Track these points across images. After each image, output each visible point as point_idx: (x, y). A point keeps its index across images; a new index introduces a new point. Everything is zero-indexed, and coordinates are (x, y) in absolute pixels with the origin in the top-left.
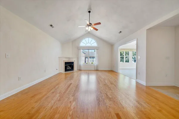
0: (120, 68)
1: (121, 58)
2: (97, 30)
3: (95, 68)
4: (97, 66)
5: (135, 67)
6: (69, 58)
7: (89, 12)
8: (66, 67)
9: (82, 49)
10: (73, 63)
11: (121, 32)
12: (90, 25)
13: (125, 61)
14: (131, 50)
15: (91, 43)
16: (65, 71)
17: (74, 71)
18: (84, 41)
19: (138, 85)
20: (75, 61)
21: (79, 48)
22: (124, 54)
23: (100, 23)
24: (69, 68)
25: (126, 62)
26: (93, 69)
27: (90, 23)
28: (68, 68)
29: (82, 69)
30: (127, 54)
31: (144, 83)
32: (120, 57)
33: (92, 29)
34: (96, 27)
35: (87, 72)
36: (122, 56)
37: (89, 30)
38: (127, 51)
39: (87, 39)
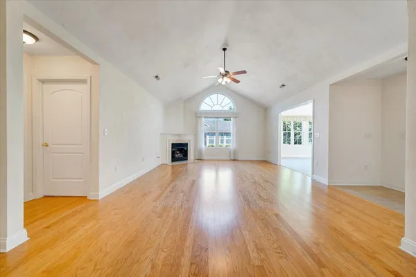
0: (282, 156)
1: (284, 135)
2: (237, 82)
3: (230, 156)
4: (235, 152)
5: (310, 155)
6: (179, 135)
7: (224, 49)
8: (173, 153)
9: (205, 117)
10: (186, 145)
11: (283, 85)
12: (226, 75)
13: (292, 141)
14: (305, 118)
15: (223, 105)
16: (172, 161)
17: (188, 161)
18: (207, 100)
19: (315, 186)
20: (190, 141)
21: (198, 115)
22: (292, 127)
23: (244, 72)
24: (179, 155)
25: (295, 143)
26: (227, 158)
27: (226, 71)
28: (177, 156)
29: (205, 157)
30: (298, 126)
31: (324, 180)
32: (282, 132)
33: (229, 81)
34: (237, 77)
35: (216, 162)
36: (287, 131)
37: (224, 83)
38: (298, 121)
39: (214, 97)
